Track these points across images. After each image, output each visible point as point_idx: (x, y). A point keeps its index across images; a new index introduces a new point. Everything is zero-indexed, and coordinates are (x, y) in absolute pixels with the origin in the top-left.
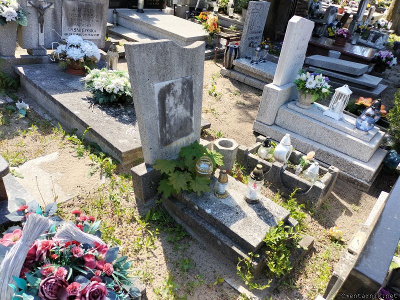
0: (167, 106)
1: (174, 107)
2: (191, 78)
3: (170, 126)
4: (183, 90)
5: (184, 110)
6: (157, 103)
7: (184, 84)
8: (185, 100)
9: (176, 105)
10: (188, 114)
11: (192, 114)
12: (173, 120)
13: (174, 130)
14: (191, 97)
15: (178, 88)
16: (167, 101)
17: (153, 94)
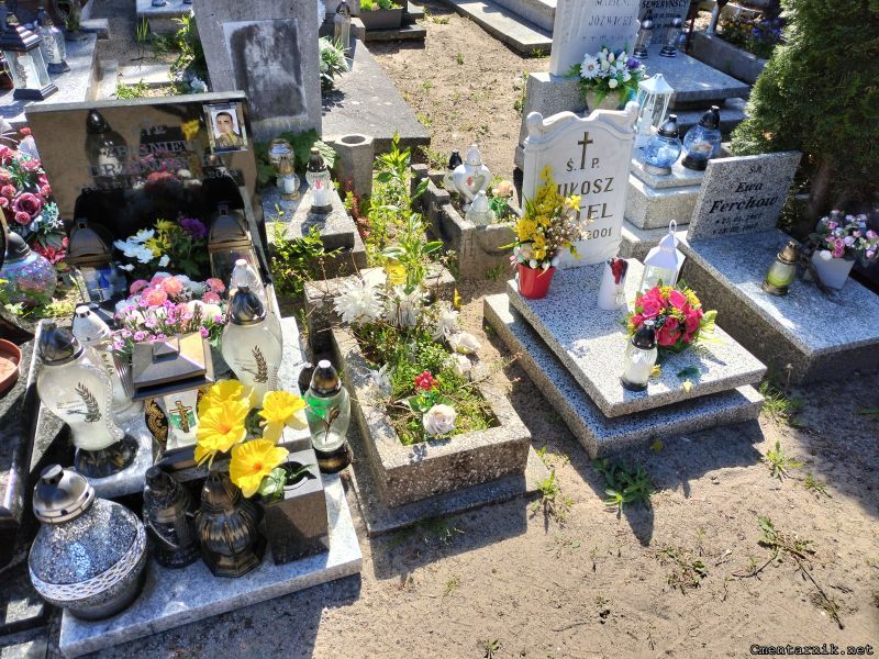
0: (248, 59)
1: (262, 63)
2: (292, 22)
3: (256, 92)
4: (277, 40)
5: (283, 73)
6: (229, 51)
7: (278, 29)
8: (283, 56)
9: (266, 61)
10: (293, 80)
11: (299, 81)
12: (261, 83)
13: (267, 100)
14: (295, 52)
15: (267, 32)
16: (247, 51)
17: (222, 36)
